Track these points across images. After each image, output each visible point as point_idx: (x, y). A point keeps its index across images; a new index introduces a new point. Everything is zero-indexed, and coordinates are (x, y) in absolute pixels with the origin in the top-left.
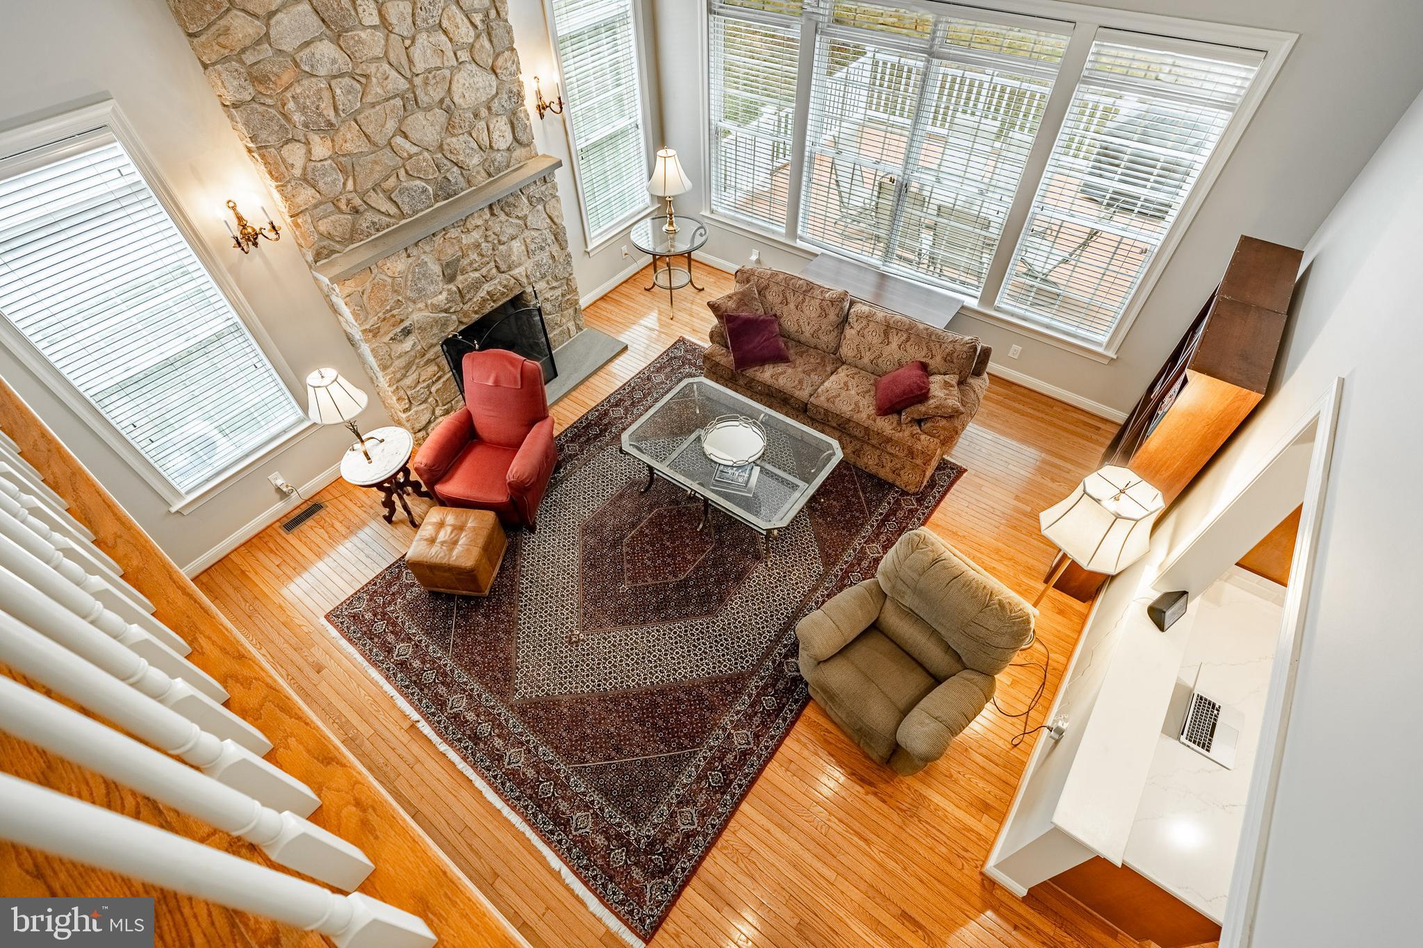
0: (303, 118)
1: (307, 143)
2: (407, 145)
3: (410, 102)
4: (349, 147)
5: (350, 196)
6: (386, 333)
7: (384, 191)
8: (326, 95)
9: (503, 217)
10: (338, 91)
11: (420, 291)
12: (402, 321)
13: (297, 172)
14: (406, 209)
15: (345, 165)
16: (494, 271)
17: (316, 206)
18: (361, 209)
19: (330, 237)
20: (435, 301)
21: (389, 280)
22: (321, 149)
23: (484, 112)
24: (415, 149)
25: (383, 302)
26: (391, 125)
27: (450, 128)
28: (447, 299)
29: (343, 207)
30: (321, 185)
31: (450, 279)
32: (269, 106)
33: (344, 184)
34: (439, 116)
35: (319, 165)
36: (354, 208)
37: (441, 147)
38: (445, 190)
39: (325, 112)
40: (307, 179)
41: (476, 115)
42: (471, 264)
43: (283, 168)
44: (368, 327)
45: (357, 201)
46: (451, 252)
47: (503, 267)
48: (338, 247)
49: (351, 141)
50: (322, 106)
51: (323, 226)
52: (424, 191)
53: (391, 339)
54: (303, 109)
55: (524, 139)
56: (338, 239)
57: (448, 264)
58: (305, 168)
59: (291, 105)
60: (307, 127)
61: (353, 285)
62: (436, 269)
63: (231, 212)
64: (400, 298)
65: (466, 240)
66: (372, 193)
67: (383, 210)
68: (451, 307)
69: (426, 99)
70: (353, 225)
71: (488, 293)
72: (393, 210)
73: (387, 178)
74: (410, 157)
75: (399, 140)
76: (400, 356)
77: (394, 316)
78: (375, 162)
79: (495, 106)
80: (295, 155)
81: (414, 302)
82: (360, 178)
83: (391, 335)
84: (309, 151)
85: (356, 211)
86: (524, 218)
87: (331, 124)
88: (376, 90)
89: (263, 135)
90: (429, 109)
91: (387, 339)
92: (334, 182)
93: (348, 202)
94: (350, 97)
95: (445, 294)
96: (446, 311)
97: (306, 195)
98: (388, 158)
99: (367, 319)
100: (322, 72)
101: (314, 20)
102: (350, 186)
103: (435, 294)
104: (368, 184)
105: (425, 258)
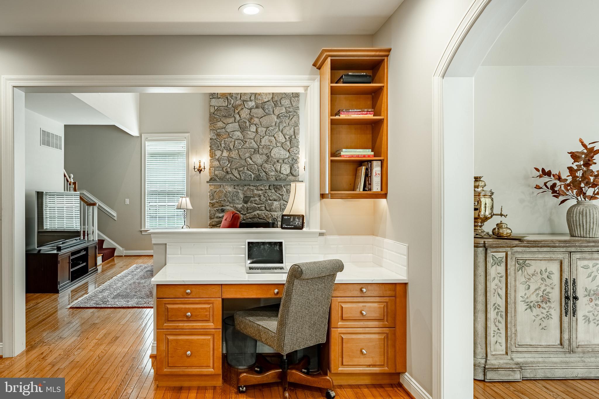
0: (224, 146)
1: (223, 152)
2: (250, 161)
3: (256, 151)
4: (233, 156)
5: (227, 168)
6: (216, 207)
7: (238, 171)
8: (233, 143)
9: (273, 191)
10: (236, 143)
11: (233, 200)
12: (223, 206)
13: (217, 157)
14: (242, 178)
15: (230, 160)
16: (263, 208)
17: (217, 167)
18: (229, 172)
19: (217, 176)
20: (237, 206)
21: (225, 192)
22: (225, 154)
23: (281, 161)
24: (252, 163)
25: (220, 197)
26: (247, 155)
27: (266, 162)
28: (241, 207)
29: (224, 170)
30: (221, 162)
31: (246, 202)
32: (218, 141)
33: (228, 165)
34: (265, 157)
35: (223, 157)
36: (227, 171)
37: (261, 166)
38: (258, 178)
39: (230, 146)
40: (218, 160)
41: (278, 161)
42: (255, 201)
43: (214, 155)
44: (212, 202)
45: (229, 170)
46: (249, 194)
47: (268, 209)
48: (218, 179)
49: (234, 154)
50: (230, 144)
51: (216, 172)
52: (251, 175)
53: (217, 210)
54: (225, 144)
55: (294, 174)
56: (219, 177)
57: (246, 197)
58: (219, 157)
59: (223, 142)
60: (225, 148)
61: (213, 187)
62: (242, 196)
63: (199, 163)
64: (226, 199)
65: (256, 192)
66: (234, 170)
67: (235, 175)
68: (241, 211)
69: (261, 152)
70: (225, 176)
71: (258, 214)
72: (238, 176)
73: (240, 168)
74: (250, 164)
75: (249, 159)
76: (217, 218)
77: (221, 203)
78: (239, 162)
79: (286, 161)
80: (218, 153)
81: (230, 203)
82: (233, 164)
83: (217, 208)
84: (222, 154)
85: (227, 173)
86: (282, 195)
87: (230, 149)
88: (247, 145)
89: (213, 146)
90: (262, 154)
91: (215, 209)
92: (225, 163)
93: (226, 169)
94: (239, 145)
95: (241, 206)
96: (240, 211)
97: (216, 163)
98: (243, 162)
99: (212, 200)
100: (234, 137)
101: (238, 127)
102: (229, 165)
103: (238, 204)
104: (234, 167)
105: (239, 191)
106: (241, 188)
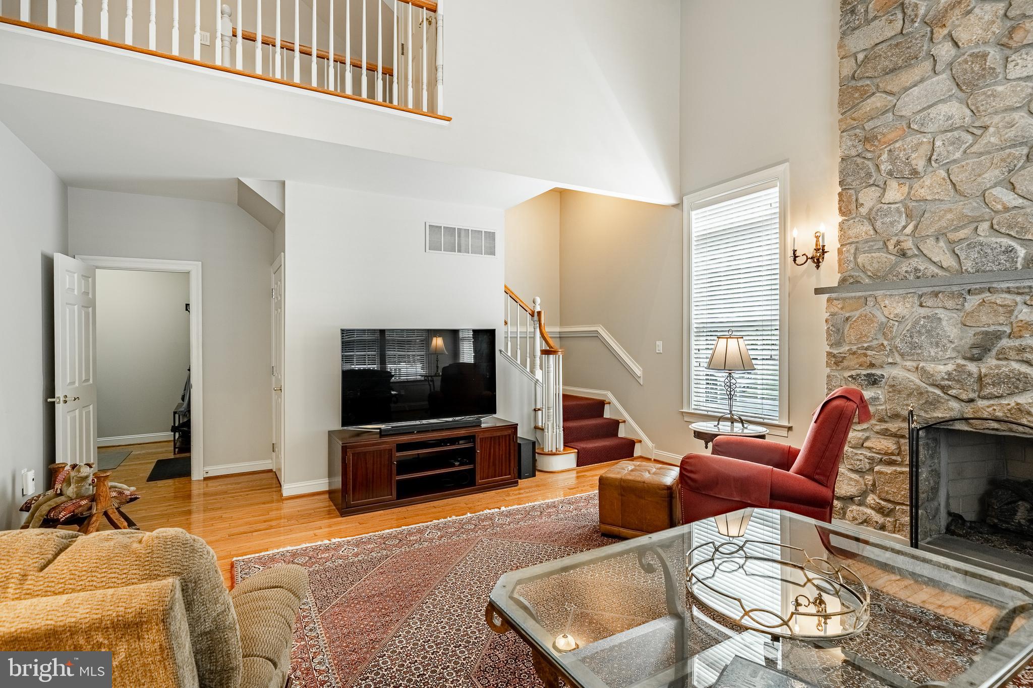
0: (891, 167)
1: (885, 189)
2: (1009, 197)
4: (923, 193)
5: (902, 238)
6: (848, 368)
7: (949, 242)
8: (925, 149)
10: (938, 143)
11: (914, 346)
12: (872, 365)
13: (864, 211)
14: (968, 265)
15: (914, 210)
17: (867, 242)
18: (909, 253)
19: (863, 269)
20: (930, 367)
21: (884, 320)
22: (895, 193)
24: (1017, 202)
25: (863, 337)
28: (949, 374)
29: (891, 247)
30: (878, 224)
32: (869, 159)
33: (905, 227)
35: (886, 206)
36: (902, 250)
39: (914, 162)
40: (870, 219)
42: (1022, 351)
43: (853, 206)
44: (835, 352)
45: (908, 244)
46: (990, 323)
48: (866, 281)
49: (929, 187)
50: (913, 156)
51: (862, 259)
53: (851, 376)
54: (893, 160)
56: (869, 274)
58: (871, 210)
59: (885, 157)
60: (891, 175)
61: (840, 306)
62: (954, 332)
64: (886, 343)
65: (1025, 314)
66: (931, 241)
67: (935, 259)
68: (950, 387)
70: (896, 264)
72: (948, 261)
73: (957, 229)
74: (1007, 209)
75: (999, 191)
77: (866, 355)
78: (950, 210)
80: (869, 197)
81: (902, 355)
82: (925, 221)
83: (854, 373)
84: (883, 194)
85: (903, 254)
87: (915, 173)
89: (850, 179)
91: (848, 374)
92: (892, 223)
93: (898, 243)
94: (951, 148)
95: (950, 367)
96: (942, 388)
97: (863, 230)
98: (970, 208)
99: (838, 344)
100: (931, 128)
101: (950, 83)
102: (909, 230)
103: (934, 360)
104: (931, 231)
105: (942, 314)
106: (950, 304)
